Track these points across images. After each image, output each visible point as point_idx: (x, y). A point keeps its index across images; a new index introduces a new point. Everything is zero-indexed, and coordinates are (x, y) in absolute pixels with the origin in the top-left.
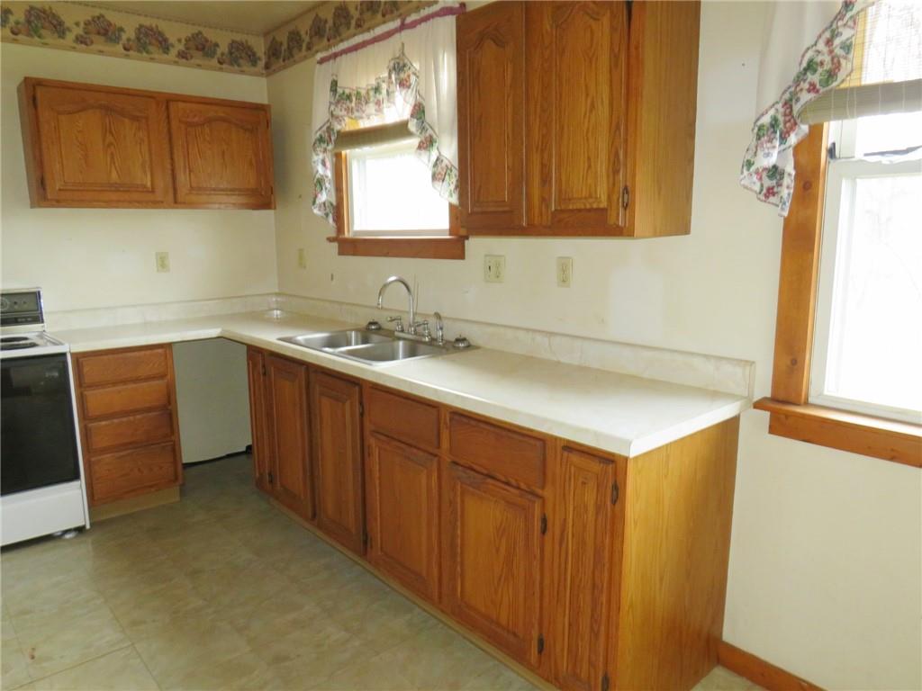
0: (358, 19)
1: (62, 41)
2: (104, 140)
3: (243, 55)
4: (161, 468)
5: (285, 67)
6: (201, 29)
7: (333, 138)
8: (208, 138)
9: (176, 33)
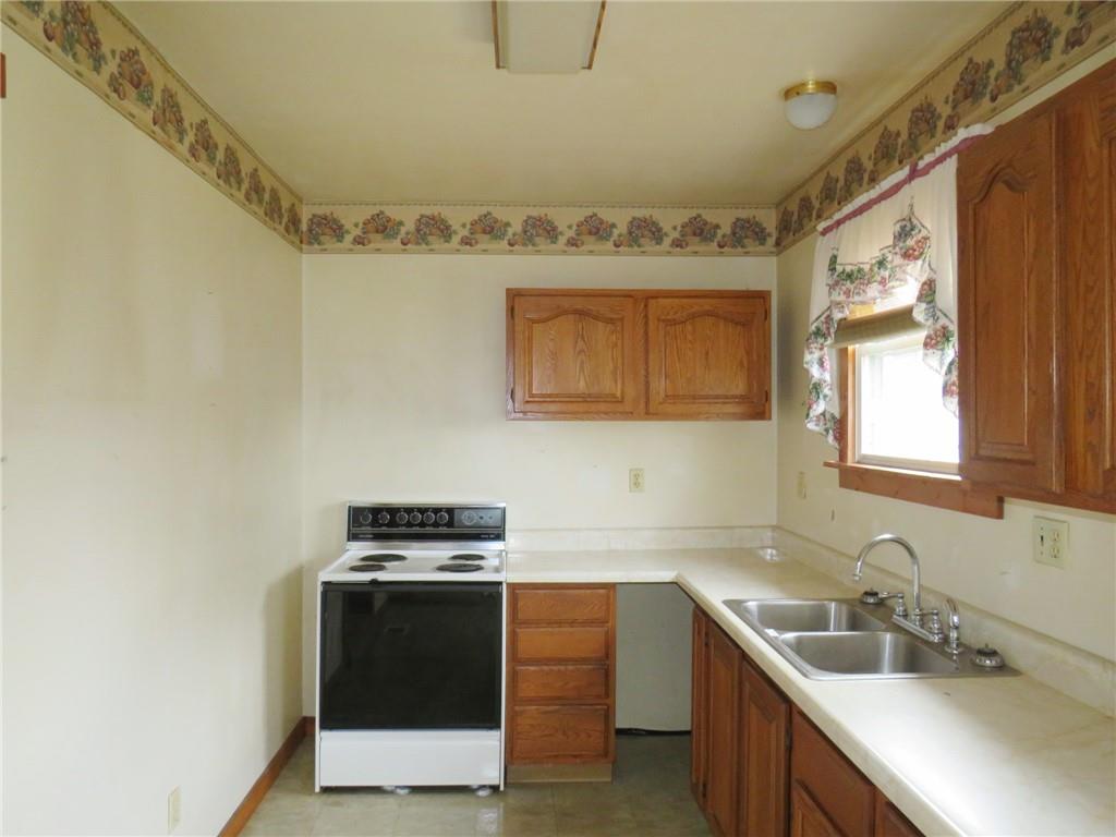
0: (872, 172)
1: (554, 245)
2: (575, 347)
3: (749, 233)
4: (589, 736)
5: (794, 242)
6: (700, 211)
7: (832, 331)
8: (689, 337)
9: (671, 220)
